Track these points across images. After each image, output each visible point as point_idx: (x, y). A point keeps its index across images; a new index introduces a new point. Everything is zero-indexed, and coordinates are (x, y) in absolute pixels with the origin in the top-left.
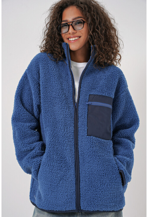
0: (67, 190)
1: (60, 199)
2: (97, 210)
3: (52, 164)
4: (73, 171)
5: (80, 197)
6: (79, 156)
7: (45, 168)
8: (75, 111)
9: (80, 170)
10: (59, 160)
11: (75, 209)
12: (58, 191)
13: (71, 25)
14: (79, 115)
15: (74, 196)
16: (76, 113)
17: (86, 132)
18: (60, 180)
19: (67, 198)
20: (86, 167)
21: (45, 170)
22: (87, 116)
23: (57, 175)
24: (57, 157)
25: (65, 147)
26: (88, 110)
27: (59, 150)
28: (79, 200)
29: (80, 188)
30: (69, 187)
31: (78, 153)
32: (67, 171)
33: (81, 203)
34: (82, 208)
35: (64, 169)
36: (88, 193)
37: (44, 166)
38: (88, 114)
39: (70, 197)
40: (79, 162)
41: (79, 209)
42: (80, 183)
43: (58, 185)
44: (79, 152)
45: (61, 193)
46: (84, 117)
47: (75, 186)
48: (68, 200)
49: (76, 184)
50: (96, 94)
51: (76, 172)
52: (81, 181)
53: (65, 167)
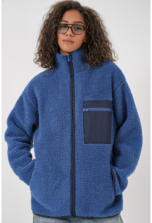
0: (62, 198)
1: (55, 207)
2: (91, 217)
3: (47, 175)
4: (68, 180)
5: (75, 204)
6: (76, 165)
7: (40, 179)
8: (72, 120)
9: (76, 178)
10: (54, 170)
11: (70, 215)
12: (53, 199)
13: (71, 28)
14: (76, 124)
15: (69, 204)
16: (72, 122)
17: (84, 140)
18: (55, 189)
19: (62, 205)
20: (83, 175)
21: (40, 181)
22: (83, 123)
23: (52, 184)
24: (51, 168)
25: (62, 157)
26: (84, 117)
27: (54, 161)
28: (74, 207)
29: (75, 196)
30: (64, 195)
31: (74, 161)
32: (62, 180)
33: (76, 210)
34: (76, 214)
35: (59, 178)
36: (83, 199)
37: (40, 176)
38: (84, 121)
39: (65, 204)
40: (75, 170)
41: (74, 215)
42: (76, 191)
43: (53, 193)
44: (76, 160)
45: (57, 201)
46: (80, 125)
47: (70, 193)
48: (63, 207)
49: (71, 192)
50: (90, 100)
51: (72, 180)
52: (76, 189)
53: (61, 177)
